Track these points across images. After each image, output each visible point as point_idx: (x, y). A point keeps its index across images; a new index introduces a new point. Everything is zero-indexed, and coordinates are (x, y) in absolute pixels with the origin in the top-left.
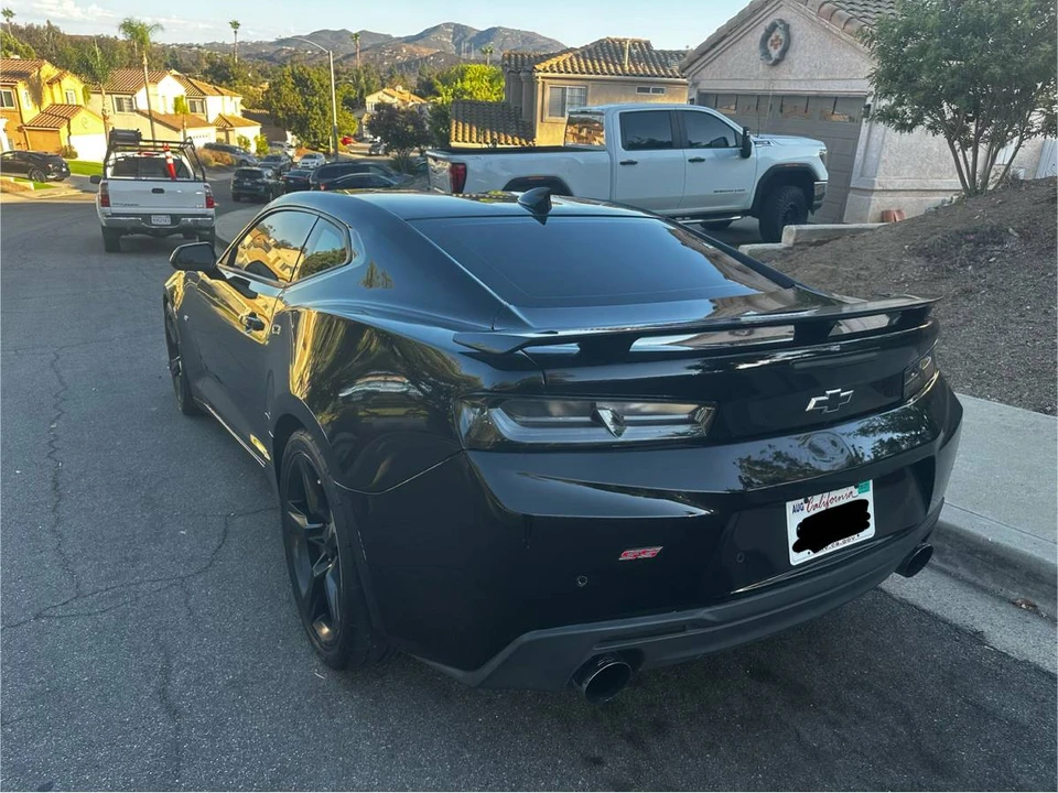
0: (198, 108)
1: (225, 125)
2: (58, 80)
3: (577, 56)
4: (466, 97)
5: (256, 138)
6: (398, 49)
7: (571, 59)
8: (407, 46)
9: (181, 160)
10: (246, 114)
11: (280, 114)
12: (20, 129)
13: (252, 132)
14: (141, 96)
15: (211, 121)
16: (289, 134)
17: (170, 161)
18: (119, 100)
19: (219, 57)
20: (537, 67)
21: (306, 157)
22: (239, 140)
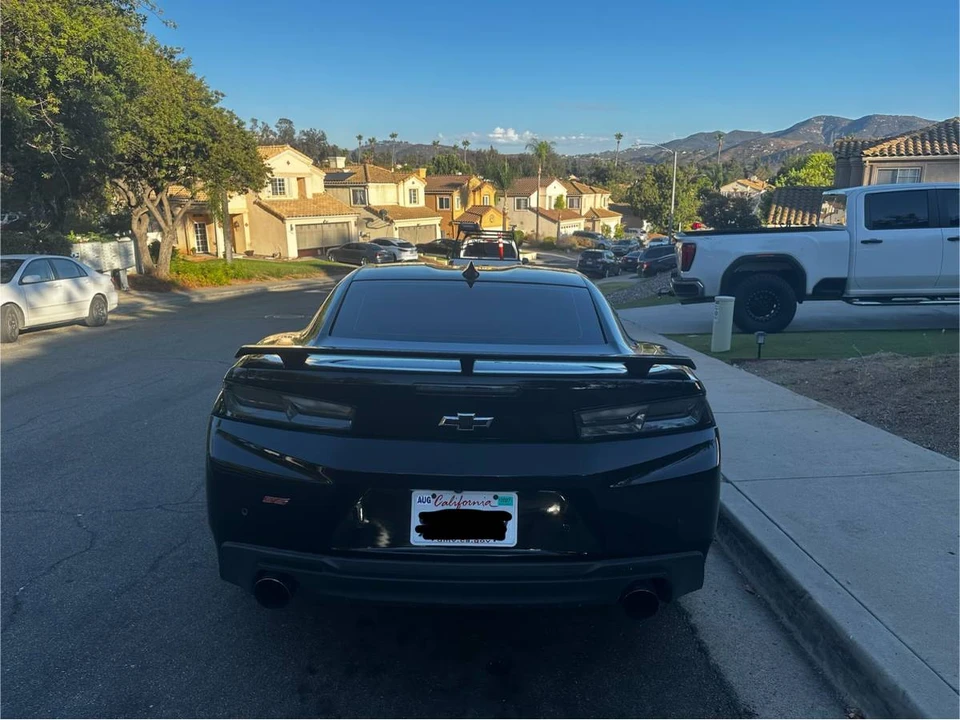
0: (575, 204)
1: (594, 216)
2: (479, 188)
3: (914, 139)
4: (798, 184)
5: (617, 225)
6: (766, 144)
7: (906, 143)
8: (776, 140)
9: (511, 245)
10: (611, 207)
11: (639, 206)
12: (450, 224)
13: (614, 222)
14: (534, 197)
15: (583, 214)
16: (645, 222)
17: (501, 245)
18: (519, 201)
19: (604, 163)
20: (865, 152)
21: (654, 240)
22: (603, 227)
